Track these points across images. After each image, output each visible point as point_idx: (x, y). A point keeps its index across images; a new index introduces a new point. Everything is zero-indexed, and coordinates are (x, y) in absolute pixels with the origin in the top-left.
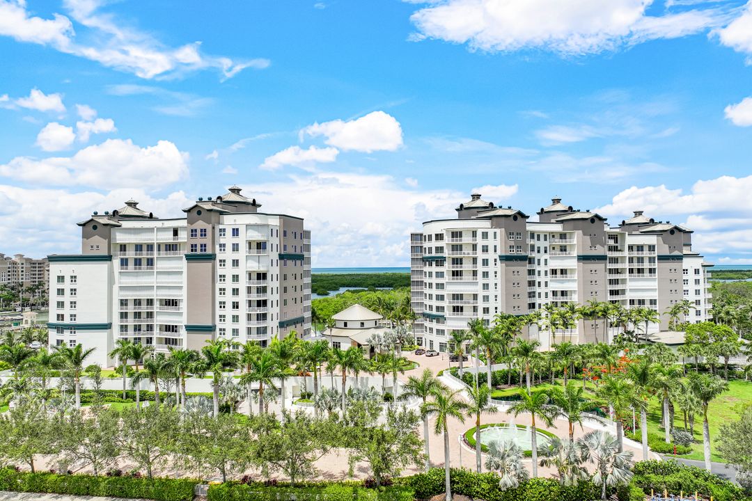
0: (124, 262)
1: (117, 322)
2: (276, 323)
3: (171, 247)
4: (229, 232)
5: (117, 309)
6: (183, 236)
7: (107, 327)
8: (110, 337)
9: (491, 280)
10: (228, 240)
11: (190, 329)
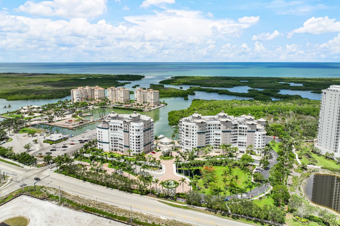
0: (111, 129)
1: (110, 142)
2: (143, 146)
3: (121, 128)
4: (132, 127)
5: (110, 139)
6: (123, 126)
7: (108, 143)
8: (109, 145)
9: (194, 138)
10: (131, 128)
11: (125, 146)
